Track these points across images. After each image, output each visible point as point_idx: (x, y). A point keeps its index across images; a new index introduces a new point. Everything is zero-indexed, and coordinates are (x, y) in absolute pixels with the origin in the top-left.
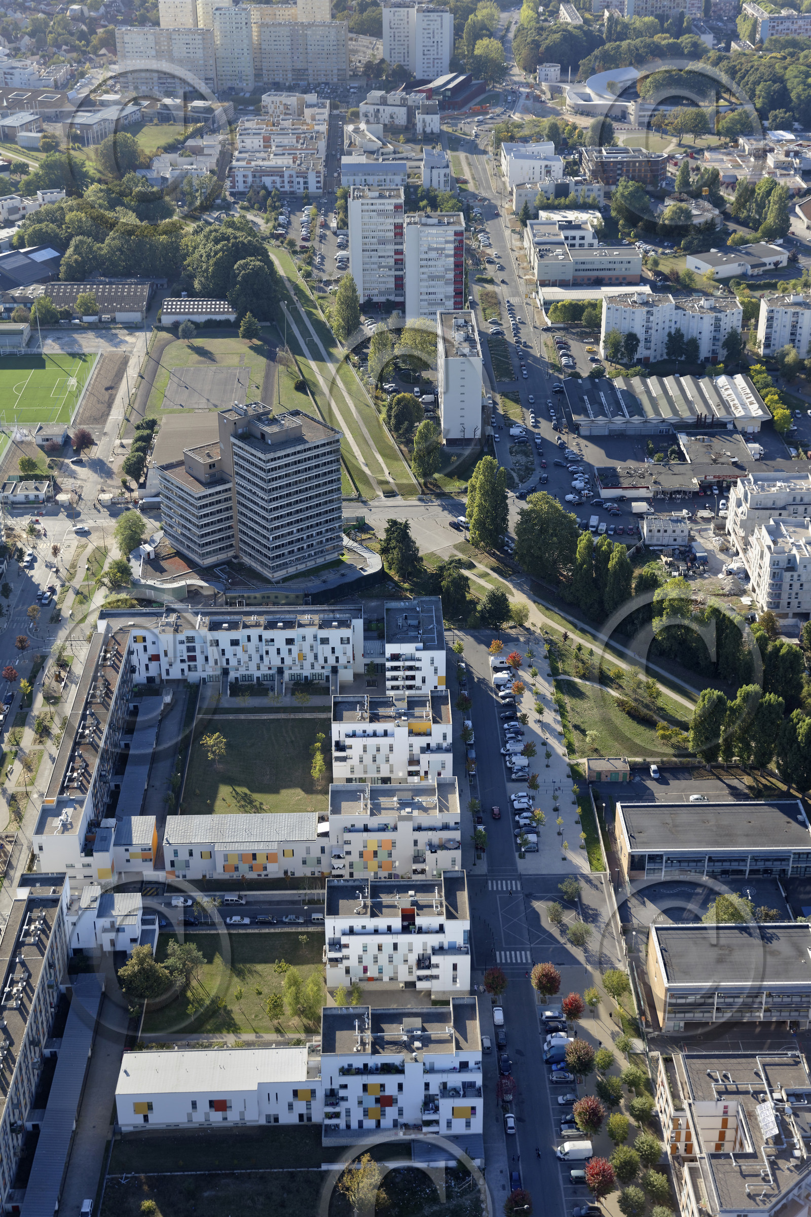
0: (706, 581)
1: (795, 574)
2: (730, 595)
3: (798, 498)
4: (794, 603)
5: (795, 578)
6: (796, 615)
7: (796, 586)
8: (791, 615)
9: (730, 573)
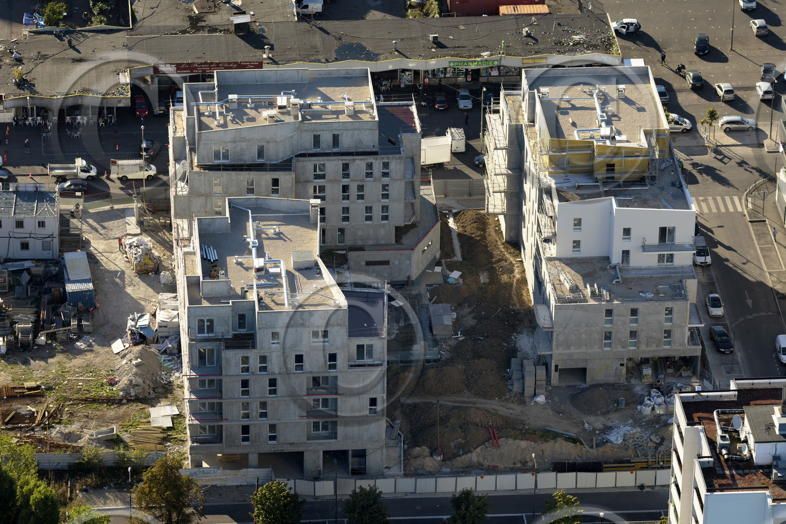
0: (78, 361)
1: (253, 356)
2: (129, 399)
3: (326, 138)
4: (260, 428)
5: (254, 363)
6: (266, 459)
7: (259, 386)
8: (253, 459)
9: (140, 338)
